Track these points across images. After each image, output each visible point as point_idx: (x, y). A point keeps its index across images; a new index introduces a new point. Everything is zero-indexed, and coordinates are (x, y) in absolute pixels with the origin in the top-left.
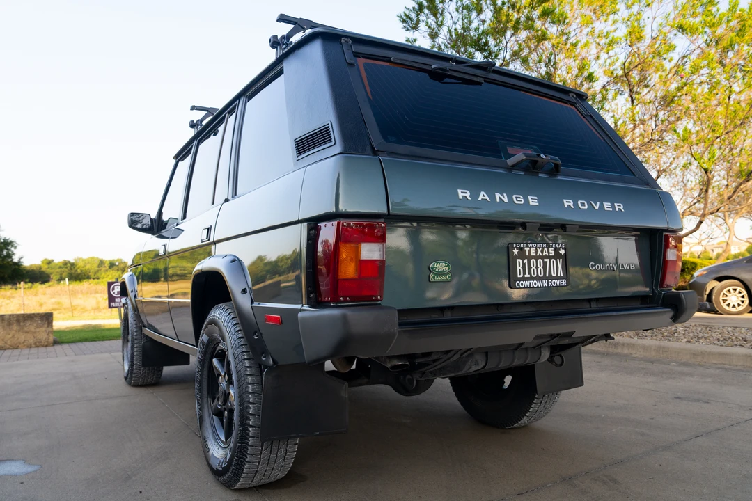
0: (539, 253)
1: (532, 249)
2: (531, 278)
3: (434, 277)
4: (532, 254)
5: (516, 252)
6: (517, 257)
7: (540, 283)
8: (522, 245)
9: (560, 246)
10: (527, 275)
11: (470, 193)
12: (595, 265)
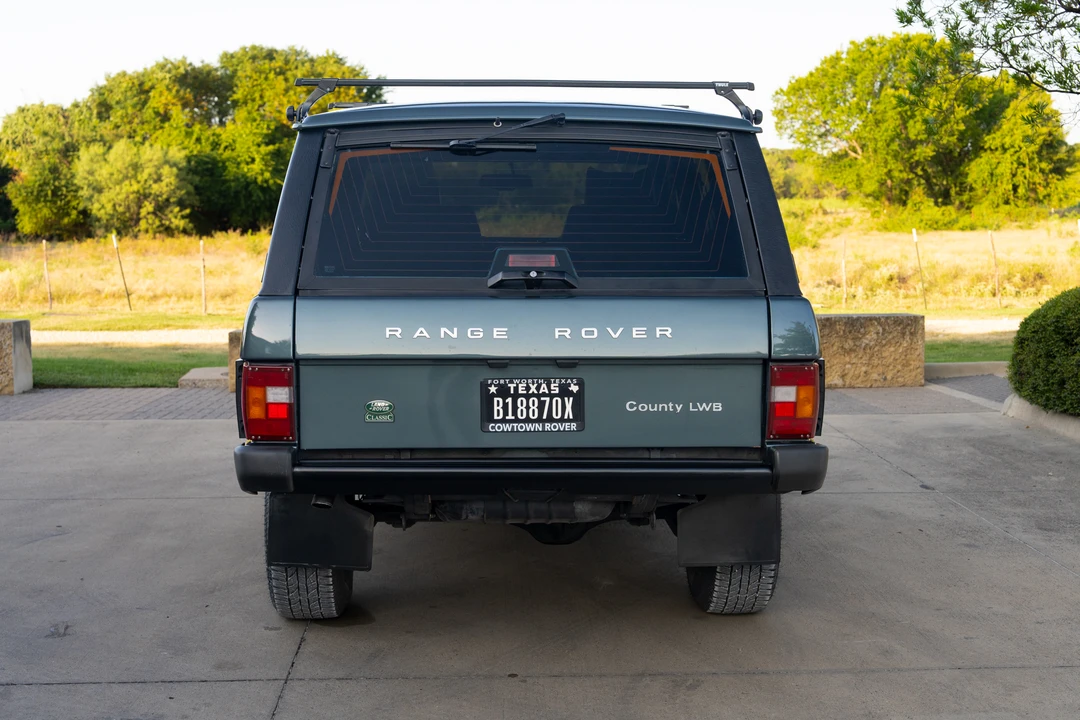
0: (533, 389)
1: (520, 385)
2: (517, 420)
3: (369, 417)
4: (520, 392)
5: (493, 389)
6: (494, 395)
7: (530, 427)
10: (510, 417)
11: (400, 331)
12: (637, 405)
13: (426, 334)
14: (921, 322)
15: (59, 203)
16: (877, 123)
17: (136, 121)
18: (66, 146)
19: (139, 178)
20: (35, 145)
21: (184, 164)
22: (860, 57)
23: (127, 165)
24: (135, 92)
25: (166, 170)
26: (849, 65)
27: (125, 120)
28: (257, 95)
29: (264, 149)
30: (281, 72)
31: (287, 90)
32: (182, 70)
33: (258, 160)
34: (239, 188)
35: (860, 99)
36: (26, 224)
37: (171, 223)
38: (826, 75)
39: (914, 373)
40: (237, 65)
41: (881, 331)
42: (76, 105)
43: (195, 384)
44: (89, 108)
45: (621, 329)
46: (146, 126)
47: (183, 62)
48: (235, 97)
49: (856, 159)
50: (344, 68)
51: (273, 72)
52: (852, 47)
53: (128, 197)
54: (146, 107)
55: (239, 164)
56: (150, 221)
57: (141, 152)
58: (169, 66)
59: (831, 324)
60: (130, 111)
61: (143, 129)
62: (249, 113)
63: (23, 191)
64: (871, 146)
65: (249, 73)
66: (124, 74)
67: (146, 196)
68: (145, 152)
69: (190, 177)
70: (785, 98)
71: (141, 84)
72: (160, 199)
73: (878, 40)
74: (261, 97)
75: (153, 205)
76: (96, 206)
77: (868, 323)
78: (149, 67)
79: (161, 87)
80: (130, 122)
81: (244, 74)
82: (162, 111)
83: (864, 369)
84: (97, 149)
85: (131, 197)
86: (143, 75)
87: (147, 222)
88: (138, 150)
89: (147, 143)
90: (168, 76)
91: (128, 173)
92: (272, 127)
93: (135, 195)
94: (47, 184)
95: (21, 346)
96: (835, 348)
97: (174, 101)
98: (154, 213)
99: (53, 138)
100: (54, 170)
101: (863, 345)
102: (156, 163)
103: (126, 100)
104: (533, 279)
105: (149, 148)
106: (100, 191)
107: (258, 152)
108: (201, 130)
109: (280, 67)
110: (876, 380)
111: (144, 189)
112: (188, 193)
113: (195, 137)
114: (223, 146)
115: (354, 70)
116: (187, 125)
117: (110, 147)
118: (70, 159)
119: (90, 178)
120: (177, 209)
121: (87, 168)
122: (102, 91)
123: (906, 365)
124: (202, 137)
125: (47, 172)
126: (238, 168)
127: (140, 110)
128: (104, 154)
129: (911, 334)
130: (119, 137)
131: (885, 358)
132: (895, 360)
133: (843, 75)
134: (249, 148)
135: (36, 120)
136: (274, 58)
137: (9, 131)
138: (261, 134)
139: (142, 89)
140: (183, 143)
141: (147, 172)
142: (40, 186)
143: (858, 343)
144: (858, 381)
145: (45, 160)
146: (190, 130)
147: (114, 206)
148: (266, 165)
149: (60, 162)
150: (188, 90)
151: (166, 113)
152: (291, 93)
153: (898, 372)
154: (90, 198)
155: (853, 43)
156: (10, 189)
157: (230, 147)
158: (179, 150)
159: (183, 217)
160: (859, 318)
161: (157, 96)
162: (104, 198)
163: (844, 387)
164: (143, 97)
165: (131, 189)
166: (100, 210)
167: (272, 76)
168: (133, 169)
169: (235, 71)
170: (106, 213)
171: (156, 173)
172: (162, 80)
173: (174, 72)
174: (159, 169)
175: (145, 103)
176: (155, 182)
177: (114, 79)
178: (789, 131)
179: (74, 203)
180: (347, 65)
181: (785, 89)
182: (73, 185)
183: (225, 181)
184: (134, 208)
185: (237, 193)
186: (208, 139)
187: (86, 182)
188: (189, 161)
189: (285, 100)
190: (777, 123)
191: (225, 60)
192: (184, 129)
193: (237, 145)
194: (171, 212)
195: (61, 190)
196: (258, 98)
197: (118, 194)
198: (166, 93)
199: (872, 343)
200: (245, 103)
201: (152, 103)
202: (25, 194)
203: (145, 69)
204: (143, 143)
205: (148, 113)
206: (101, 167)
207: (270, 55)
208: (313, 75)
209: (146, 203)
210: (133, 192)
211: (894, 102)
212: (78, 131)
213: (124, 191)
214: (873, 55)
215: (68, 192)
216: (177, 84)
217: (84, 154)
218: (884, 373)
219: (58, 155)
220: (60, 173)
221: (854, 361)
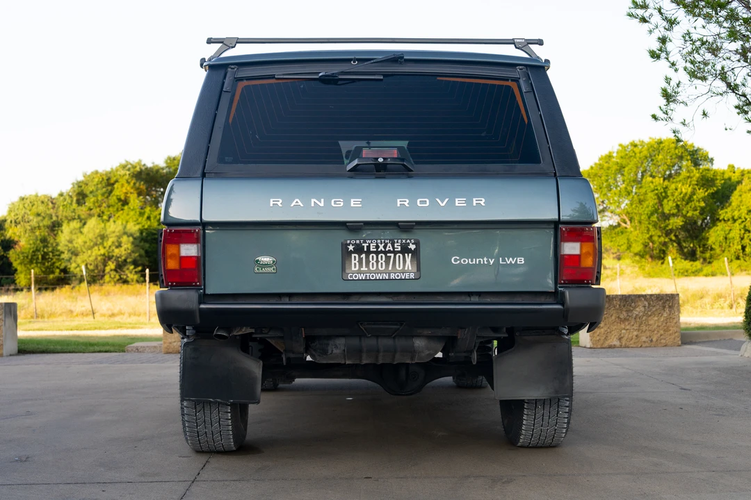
0: (381, 247)
1: (371, 244)
2: (369, 271)
3: (258, 269)
4: (372, 250)
8: (358, 242)
9: (408, 241)
10: (364, 268)
11: (281, 201)
12: (460, 260)
13: (300, 203)
14: (677, 298)
15: (47, 264)
16: (641, 202)
17: (104, 205)
18: (53, 223)
19: (105, 244)
20: (31, 223)
21: (138, 234)
22: (627, 155)
23: (96, 235)
24: (104, 185)
25: (125, 239)
26: (618, 161)
27: (96, 204)
32: (138, 169)
35: (628, 185)
36: (21, 279)
37: (128, 277)
38: (602, 168)
39: (673, 337)
40: (178, 165)
41: (647, 305)
42: (61, 195)
43: (137, 350)
44: (71, 197)
45: (447, 200)
46: (111, 209)
47: (139, 163)
49: (626, 228)
52: (620, 148)
53: (96, 259)
54: (112, 195)
56: (112, 276)
57: (107, 227)
58: (129, 166)
59: (610, 300)
60: (100, 198)
61: (109, 211)
63: (21, 255)
64: (637, 218)
66: (97, 172)
67: (110, 258)
68: (110, 226)
69: (142, 244)
71: (108, 179)
72: (120, 259)
73: (638, 143)
75: (115, 264)
76: (74, 265)
77: (637, 299)
78: (114, 168)
79: (123, 181)
80: (100, 206)
82: (123, 198)
83: (635, 333)
84: (75, 224)
85: (99, 258)
86: (110, 173)
87: (110, 277)
88: (105, 226)
89: (112, 220)
90: (128, 173)
91: (97, 241)
93: (102, 257)
94: (39, 251)
95: (9, 321)
96: (613, 318)
97: (132, 191)
98: (115, 270)
99: (44, 218)
100: (44, 240)
101: (634, 315)
102: (118, 234)
103: (97, 190)
104: (380, 164)
105: (113, 224)
106: (75, 253)
108: (150, 211)
110: (644, 342)
111: (109, 253)
112: (140, 256)
113: (146, 215)
116: (141, 208)
117: (85, 224)
118: (56, 232)
119: (70, 245)
120: (132, 267)
121: (68, 238)
122: (80, 184)
123: (667, 330)
124: (152, 216)
125: (38, 242)
128: (80, 228)
129: (670, 307)
130: (91, 216)
131: (651, 325)
132: (658, 326)
133: (615, 168)
135: (32, 206)
137: (13, 214)
139: (109, 183)
140: (137, 220)
141: (111, 240)
142: (33, 252)
143: (630, 314)
144: (631, 342)
145: (37, 233)
146: (143, 211)
147: (86, 265)
149: (49, 235)
150: (142, 183)
151: (126, 199)
153: (661, 335)
154: (69, 260)
155: (620, 145)
156: (12, 255)
158: (135, 225)
159: (136, 273)
160: (630, 296)
161: (120, 187)
162: (79, 260)
163: (621, 347)
164: (109, 188)
165: (99, 253)
166: (76, 268)
168: (101, 239)
171: (118, 241)
172: (124, 176)
173: (132, 170)
174: (120, 238)
175: (111, 192)
176: (117, 247)
177: (89, 176)
179: (57, 264)
182: (58, 251)
184: (101, 267)
186: (155, 217)
187: (67, 248)
188: (141, 233)
191: (169, 161)
192: (138, 210)
194: (128, 269)
195: (49, 255)
197: (90, 256)
198: (126, 185)
199: (641, 314)
201: (116, 192)
202: (22, 258)
203: (112, 169)
204: (108, 220)
205: (113, 199)
206: (78, 238)
209: (110, 263)
210: (101, 255)
211: (652, 187)
212: (62, 212)
213: (94, 254)
214: (635, 154)
215: (53, 256)
216: (134, 179)
217: (66, 228)
218: (650, 337)
219: (47, 230)
220: (48, 243)
221: (628, 327)
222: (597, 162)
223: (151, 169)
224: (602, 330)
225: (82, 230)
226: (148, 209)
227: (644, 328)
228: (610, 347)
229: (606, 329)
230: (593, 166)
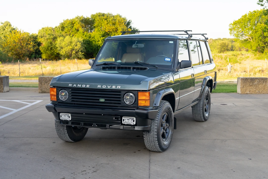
15: (52, 51)
16: (256, 32)
17: (71, 31)
18: (54, 37)
19: (72, 45)
20: (47, 37)
21: (83, 42)
22: (252, 15)
25: (78, 43)
26: (249, 17)
27: (68, 31)
28: (100, 25)
29: (102, 38)
30: (106, 19)
31: (107, 24)
32: (82, 19)
33: (100, 41)
34: (95, 48)
35: (252, 26)
36: (44, 56)
37: (79, 56)
38: (243, 20)
39: (266, 91)
40: (95, 17)
41: (259, 81)
42: (56, 27)
44: (59, 28)
46: (73, 33)
47: (82, 17)
48: (95, 25)
49: (250, 41)
50: (121, 18)
51: (104, 19)
52: (250, 13)
53: (69, 50)
54: (73, 28)
55: (95, 42)
56: (74, 56)
57: (72, 39)
58: (79, 18)
60: (69, 29)
61: (72, 33)
62: (98, 29)
63: (43, 48)
64: (254, 38)
65: (98, 19)
66: (68, 20)
67: (73, 50)
68: (73, 39)
69: (84, 45)
70: (232, 25)
71: (72, 22)
72: (77, 50)
73: (256, 11)
74: (101, 25)
75: (75, 52)
76: (61, 52)
77: (256, 79)
80: (69, 32)
81: (97, 20)
82: (77, 29)
83: (254, 90)
84: (61, 38)
85: (70, 50)
86: (72, 20)
88: (71, 38)
89: (74, 37)
90: (79, 20)
91: (69, 44)
92: (104, 33)
93: (71, 49)
94: (49, 47)
96: (248, 85)
97: (80, 26)
98: (75, 54)
99: (51, 35)
100: (51, 43)
102: (76, 42)
103: (68, 26)
105: (74, 38)
106: (62, 48)
107: (100, 39)
108: (86, 33)
109: (106, 18)
110: (257, 92)
111: (73, 48)
112: (83, 49)
113: (85, 35)
114: (92, 38)
115: (124, 19)
116: (83, 32)
117: (65, 38)
118: (55, 40)
120: (81, 53)
121: (59, 43)
122: (63, 24)
123: (264, 89)
124: (87, 35)
125: (49, 44)
126: (95, 43)
127: (72, 29)
128: (63, 39)
129: (265, 82)
130: (67, 35)
132: (262, 88)
133: (248, 20)
134: (98, 38)
135: (46, 31)
136: (104, 16)
137: (40, 34)
138: (101, 34)
139: (72, 23)
140: (82, 37)
141: (74, 44)
142: (47, 47)
143: (253, 84)
144: (253, 92)
145: (49, 41)
146: (84, 33)
147: (66, 52)
148: (102, 42)
149: (53, 41)
151: (78, 30)
152: (108, 24)
153: (262, 90)
154: (60, 50)
156: (41, 48)
157: (93, 38)
158: (81, 38)
159: (82, 55)
160: (253, 78)
161: (76, 25)
162: (63, 50)
163: (250, 94)
164: (72, 25)
165: (70, 48)
167: (104, 20)
168: (70, 43)
169: (95, 19)
170: (64, 54)
171: (76, 44)
172: (77, 21)
173: (80, 19)
174: (76, 43)
175: (73, 27)
176: (76, 46)
177: (65, 21)
178: (233, 34)
179: (56, 51)
180: (122, 17)
181: (232, 23)
182: (56, 47)
183: (92, 46)
184: (70, 53)
185: (95, 49)
186: (88, 36)
187: (59, 46)
188: (84, 41)
189: (107, 26)
190: (230, 32)
191: (92, 16)
192: (82, 33)
193: (95, 37)
194: (79, 53)
195: (52, 48)
196: (100, 26)
197: (67, 49)
198: (78, 24)
199: (257, 84)
200: (97, 27)
201: (75, 27)
203: (73, 18)
204: (72, 37)
205: (74, 29)
206: (63, 43)
207: (103, 15)
208: (114, 20)
209: (73, 51)
210: (70, 49)
211: (260, 27)
212: (57, 34)
213: (68, 48)
214: (255, 15)
215: (54, 48)
216: (81, 22)
217: (59, 39)
218: (259, 91)
219: (52, 39)
220: (53, 44)
221: (252, 88)
222: (241, 18)
223: (86, 19)
224: (244, 88)
225: (64, 40)
226: (85, 33)
227: (257, 88)
228: (247, 94)
229: (245, 88)
230: (240, 19)
